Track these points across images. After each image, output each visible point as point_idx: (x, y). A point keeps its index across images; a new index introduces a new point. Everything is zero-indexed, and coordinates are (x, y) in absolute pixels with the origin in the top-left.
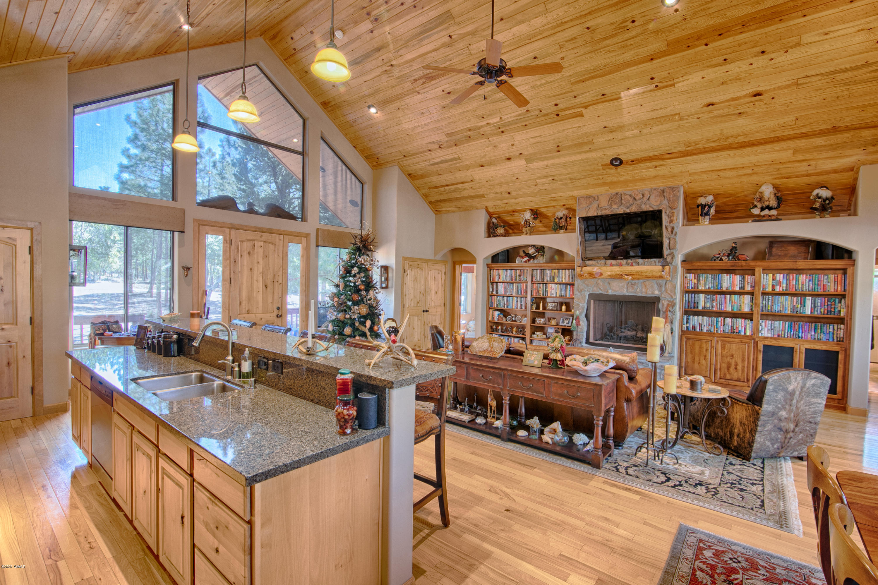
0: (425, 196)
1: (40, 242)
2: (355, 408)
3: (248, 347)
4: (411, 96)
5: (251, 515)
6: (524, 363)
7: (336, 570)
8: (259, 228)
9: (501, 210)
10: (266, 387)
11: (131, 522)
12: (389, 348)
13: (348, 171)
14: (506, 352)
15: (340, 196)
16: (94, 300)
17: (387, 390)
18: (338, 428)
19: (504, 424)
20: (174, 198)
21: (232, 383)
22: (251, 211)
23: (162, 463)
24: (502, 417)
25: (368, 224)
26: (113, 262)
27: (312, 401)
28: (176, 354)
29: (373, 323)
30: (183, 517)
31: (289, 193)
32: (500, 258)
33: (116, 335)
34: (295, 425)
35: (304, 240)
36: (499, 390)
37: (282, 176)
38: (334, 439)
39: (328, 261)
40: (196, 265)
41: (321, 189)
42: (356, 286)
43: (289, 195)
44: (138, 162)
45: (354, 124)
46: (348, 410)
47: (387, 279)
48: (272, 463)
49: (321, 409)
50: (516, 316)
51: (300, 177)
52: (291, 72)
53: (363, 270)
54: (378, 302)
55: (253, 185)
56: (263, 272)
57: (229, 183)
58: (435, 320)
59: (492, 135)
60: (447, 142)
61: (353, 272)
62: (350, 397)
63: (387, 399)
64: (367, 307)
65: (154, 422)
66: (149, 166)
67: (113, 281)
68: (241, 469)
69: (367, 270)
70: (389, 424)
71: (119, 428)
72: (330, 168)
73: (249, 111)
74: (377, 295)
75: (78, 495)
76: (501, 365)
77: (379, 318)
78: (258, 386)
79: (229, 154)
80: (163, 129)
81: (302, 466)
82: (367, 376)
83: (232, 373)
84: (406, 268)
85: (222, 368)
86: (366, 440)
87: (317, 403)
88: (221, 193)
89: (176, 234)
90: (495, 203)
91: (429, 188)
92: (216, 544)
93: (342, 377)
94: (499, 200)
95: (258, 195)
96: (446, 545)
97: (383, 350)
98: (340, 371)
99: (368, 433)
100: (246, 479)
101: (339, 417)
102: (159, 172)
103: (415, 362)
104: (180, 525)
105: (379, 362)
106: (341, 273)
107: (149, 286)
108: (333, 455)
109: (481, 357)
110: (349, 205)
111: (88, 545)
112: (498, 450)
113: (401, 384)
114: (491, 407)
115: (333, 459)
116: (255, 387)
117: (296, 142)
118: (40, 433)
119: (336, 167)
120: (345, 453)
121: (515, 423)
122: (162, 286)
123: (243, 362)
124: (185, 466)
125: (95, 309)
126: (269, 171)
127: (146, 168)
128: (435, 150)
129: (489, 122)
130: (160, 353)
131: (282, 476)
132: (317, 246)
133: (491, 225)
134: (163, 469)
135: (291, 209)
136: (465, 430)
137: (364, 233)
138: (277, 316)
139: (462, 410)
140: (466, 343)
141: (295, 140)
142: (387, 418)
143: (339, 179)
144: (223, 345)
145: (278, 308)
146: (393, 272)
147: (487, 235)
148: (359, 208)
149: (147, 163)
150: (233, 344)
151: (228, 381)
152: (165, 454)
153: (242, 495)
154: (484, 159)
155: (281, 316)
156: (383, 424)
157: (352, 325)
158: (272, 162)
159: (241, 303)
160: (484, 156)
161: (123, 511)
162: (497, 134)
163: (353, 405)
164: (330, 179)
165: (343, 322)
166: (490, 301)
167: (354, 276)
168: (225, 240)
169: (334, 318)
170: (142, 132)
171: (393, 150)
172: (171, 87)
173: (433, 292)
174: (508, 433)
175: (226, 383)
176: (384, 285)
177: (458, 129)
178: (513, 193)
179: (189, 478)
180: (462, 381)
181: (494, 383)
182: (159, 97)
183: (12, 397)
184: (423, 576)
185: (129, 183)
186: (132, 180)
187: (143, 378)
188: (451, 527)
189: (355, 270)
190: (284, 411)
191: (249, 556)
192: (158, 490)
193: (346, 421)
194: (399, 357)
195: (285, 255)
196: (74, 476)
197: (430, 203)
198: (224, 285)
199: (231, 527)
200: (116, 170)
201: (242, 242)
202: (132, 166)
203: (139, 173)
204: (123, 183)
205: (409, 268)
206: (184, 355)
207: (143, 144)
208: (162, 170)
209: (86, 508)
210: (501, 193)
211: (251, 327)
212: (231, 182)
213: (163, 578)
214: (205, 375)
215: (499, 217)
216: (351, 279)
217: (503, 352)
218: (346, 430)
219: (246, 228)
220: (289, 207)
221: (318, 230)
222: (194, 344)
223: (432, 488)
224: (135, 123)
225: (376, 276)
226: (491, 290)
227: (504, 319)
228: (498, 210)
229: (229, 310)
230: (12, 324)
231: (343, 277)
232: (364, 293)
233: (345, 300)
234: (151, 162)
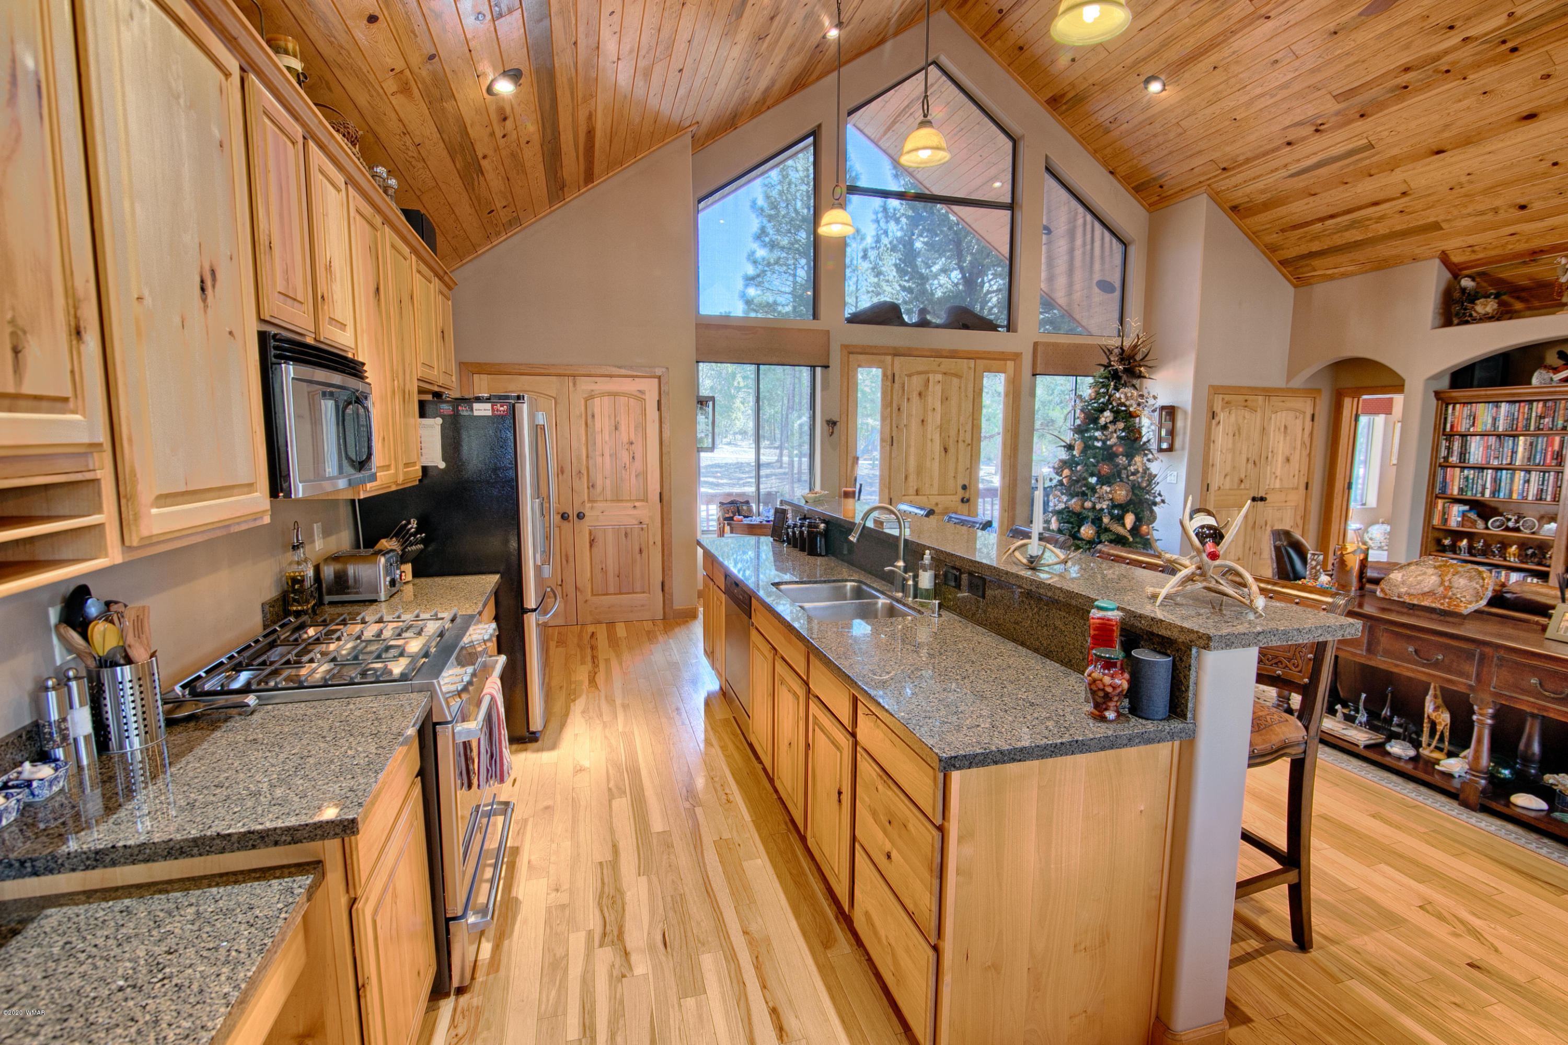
0: (1271, 250)
1: (668, 394)
2: (1126, 676)
3: (929, 548)
4: (1248, 29)
5: (944, 818)
6: (1549, 634)
7: (1075, 952)
8: (937, 351)
9: (1493, 253)
10: (956, 617)
11: (771, 781)
12: (1199, 568)
13: (1097, 225)
14: (1490, 603)
15: (1078, 275)
16: (717, 472)
17: (1194, 650)
18: (1089, 707)
19: (1474, 768)
20: (815, 316)
21: (904, 605)
22: (924, 323)
23: (814, 708)
24: (1469, 752)
25: (1134, 323)
26: (736, 418)
27: (1036, 650)
28: (824, 553)
29: (1139, 519)
30: (840, 793)
31: (983, 283)
32: (1478, 374)
33: (746, 521)
34: (1010, 687)
35: (1010, 364)
36: (1462, 689)
37: (972, 254)
38: (1085, 725)
39: (1050, 402)
40: (844, 418)
41: (1043, 267)
42: (1106, 448)
43: (982, 287)
44: (766, 268)
45: (1113, 126)
46: (1112, 677)
47: (1172, 433)
48: (979, 743)
49: (1053, 667)
50: (1520, 517)
51: (1006, 250)
52: (993, 57)
53: (1125, 416)
54: (1152, 477)
55: (924, 279)
56: (941, 427)
57: (888, 281)
58: (1281, 520)
59: (1478, 66)
60: (1337, 113)
61: (1102, 421)
62: (1116, 653)
63: (1193, 668)
64: (1129, 488)
65: (803, 647)
66: (780, 272)
67: (736, 445)
68: (930, 742)
69: (1130, 416)
70: (1194, 718)
71: (758, 649)
72: (1061, 226)
73: (934, 144)
74: (1149, 465)
75: (712, 729)
76: (1471, 630)
77: (1152, 511)
78: (943, 613)
79: (886, 233)
80: (796, 210)
81: (1028, 759)
82: (1153, 619)
83: (904, 588)
84: (1218, 407)
85: (889, 578)
86: (1146, 739)
87: (1047, 656)
88: (875, 300)
89: (818, 370)
90: (1471, 240)
91: (1283, 231)
92: (888, 847)
93: (1101, 614)
94: (1485, 230)
95: (933, 294)
96: (1303, 987)
97: (1184, 573)
98: (1096, 603)
99: (1150, 726)
100: (940, 761)
101: (1094, 688)
102: (791, 278)
103: (1260, 602)
104: (836, 803)
105: (1176, 594)
106: (1078, 422)
107: (778, 451)
108: (1081, 752)
109: (1413, 607)
110: (1096, 290)
111: (724, 797)
112: (1448, 825)
113: (1229, 642)
114: (1433, 725)
115: (1081, 759)
116: (940, 615)
117: (1000, 188)
118: (671, 641)
119: (1072, 220)
120: (1103, 753)
121: (1506, 773)
122: (796, 452)
123: (921, 572)
124: (846, 721)
125: (718, 485)
126: (950, 251)
127: (775, 276)
128: (1304, 139)
129: (1471, 33)
130: (802, 549)
131: (993, 768)
132: (1034, 375)
133: (1457, 295)
134: (815, 717)
135: (986, 312)
136: (1355, 762)
137: (1127, 344)
138: (962, 501)
139: (1349, 719)
140: (1370, 573)
141: (997, 184)
142: (1190, 705)
143: (1079, 242)
144: (891, 542)
145: (964, 487)
146: (1185, 419)
147: (1440, 321)
148: (1117, 294)
149: (776, 267)
150: (906, 541)
151: (898, 601)
152: (818, 697)
153: (930, 782)
154: (1446, 135)
155: (968, 501)
156: (1183, 716)
157: (1097, 521)
158: (956, 233)
159: (906, 478)
160: (1447, 126)
161: (761, 762)
162: (1493, 61)
163: (1123, 670)
164: (1062, 246)
165: (1078, 515)
166: (1439, 478)
167: (1105, 427)
168: (885, 375)
169: (1062, 506)
170: (769, 221)
171: (1197, 161)
172: (811, 139)
173: (1280, 459)
174: (1484, 791)
175: (895, 603)
176: (1165, 446)
177: (1369, 78)
178: (1537, 206)
179: (851, 739)
180: (1355, 654)
181: (1449, 671)
182: (790, 162)
183: (644, 592)
184: (1244, 1027)
185: (756, 301)
186: (759, 296)
187: (786, 583)
188: (1314, 953)
189: (1107, 415)
190: (990, 661)
191: (938, 881)
192: (808, 746)
193: (1107, 697)
194: (1221, 587)
195: (978, 393)
196: (707, 703)
197: (1283, 263)
198: (882, 447)
199: (910, 826)
200: (740, 284)
201: (910, 376)
202: (758, 276)
203: (766, 285)
204: (749, 302)
205: (1223, 409)
206: (834, 555)
207: (771, 240)
208: (795, 276)
209: (722, 747)
210: (1496, 211)
211: (927, 515)
212: (891, 278)
213: (810, 869)
214: (864, 587)
215: (1482, 274)
216: (1098, 434)
217: (1483, 602)
218: (1107, 714)
219: (915, 353)
220: (982, 309)
221: (1036, 344)
222: (851, 538)
223: (1275, 866)
224: (762, 210)
225: (1148, 426)
226: (1443, 453)
227: (1480, 524)
228: (1481, 255)
229: (889, 489)
230: (643, 501)
231: (1079, 430)
232: (1122, 460)
233: (1085, 475)
234: (781, 265)
